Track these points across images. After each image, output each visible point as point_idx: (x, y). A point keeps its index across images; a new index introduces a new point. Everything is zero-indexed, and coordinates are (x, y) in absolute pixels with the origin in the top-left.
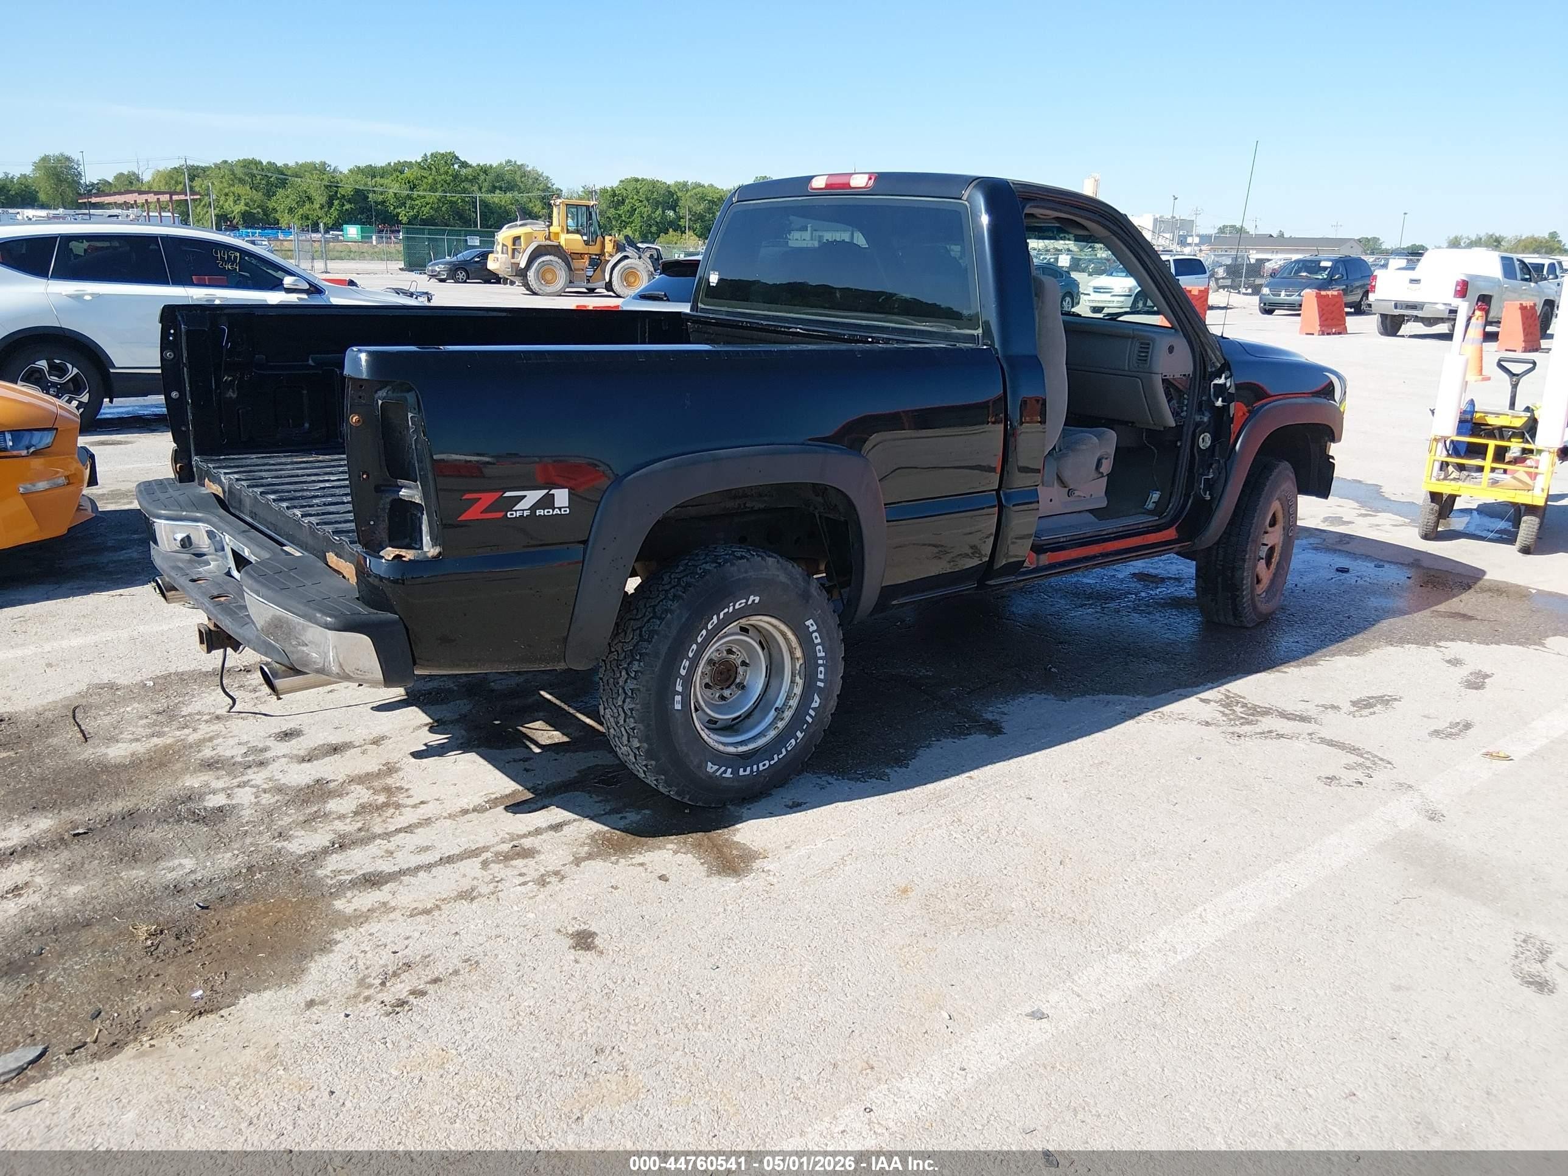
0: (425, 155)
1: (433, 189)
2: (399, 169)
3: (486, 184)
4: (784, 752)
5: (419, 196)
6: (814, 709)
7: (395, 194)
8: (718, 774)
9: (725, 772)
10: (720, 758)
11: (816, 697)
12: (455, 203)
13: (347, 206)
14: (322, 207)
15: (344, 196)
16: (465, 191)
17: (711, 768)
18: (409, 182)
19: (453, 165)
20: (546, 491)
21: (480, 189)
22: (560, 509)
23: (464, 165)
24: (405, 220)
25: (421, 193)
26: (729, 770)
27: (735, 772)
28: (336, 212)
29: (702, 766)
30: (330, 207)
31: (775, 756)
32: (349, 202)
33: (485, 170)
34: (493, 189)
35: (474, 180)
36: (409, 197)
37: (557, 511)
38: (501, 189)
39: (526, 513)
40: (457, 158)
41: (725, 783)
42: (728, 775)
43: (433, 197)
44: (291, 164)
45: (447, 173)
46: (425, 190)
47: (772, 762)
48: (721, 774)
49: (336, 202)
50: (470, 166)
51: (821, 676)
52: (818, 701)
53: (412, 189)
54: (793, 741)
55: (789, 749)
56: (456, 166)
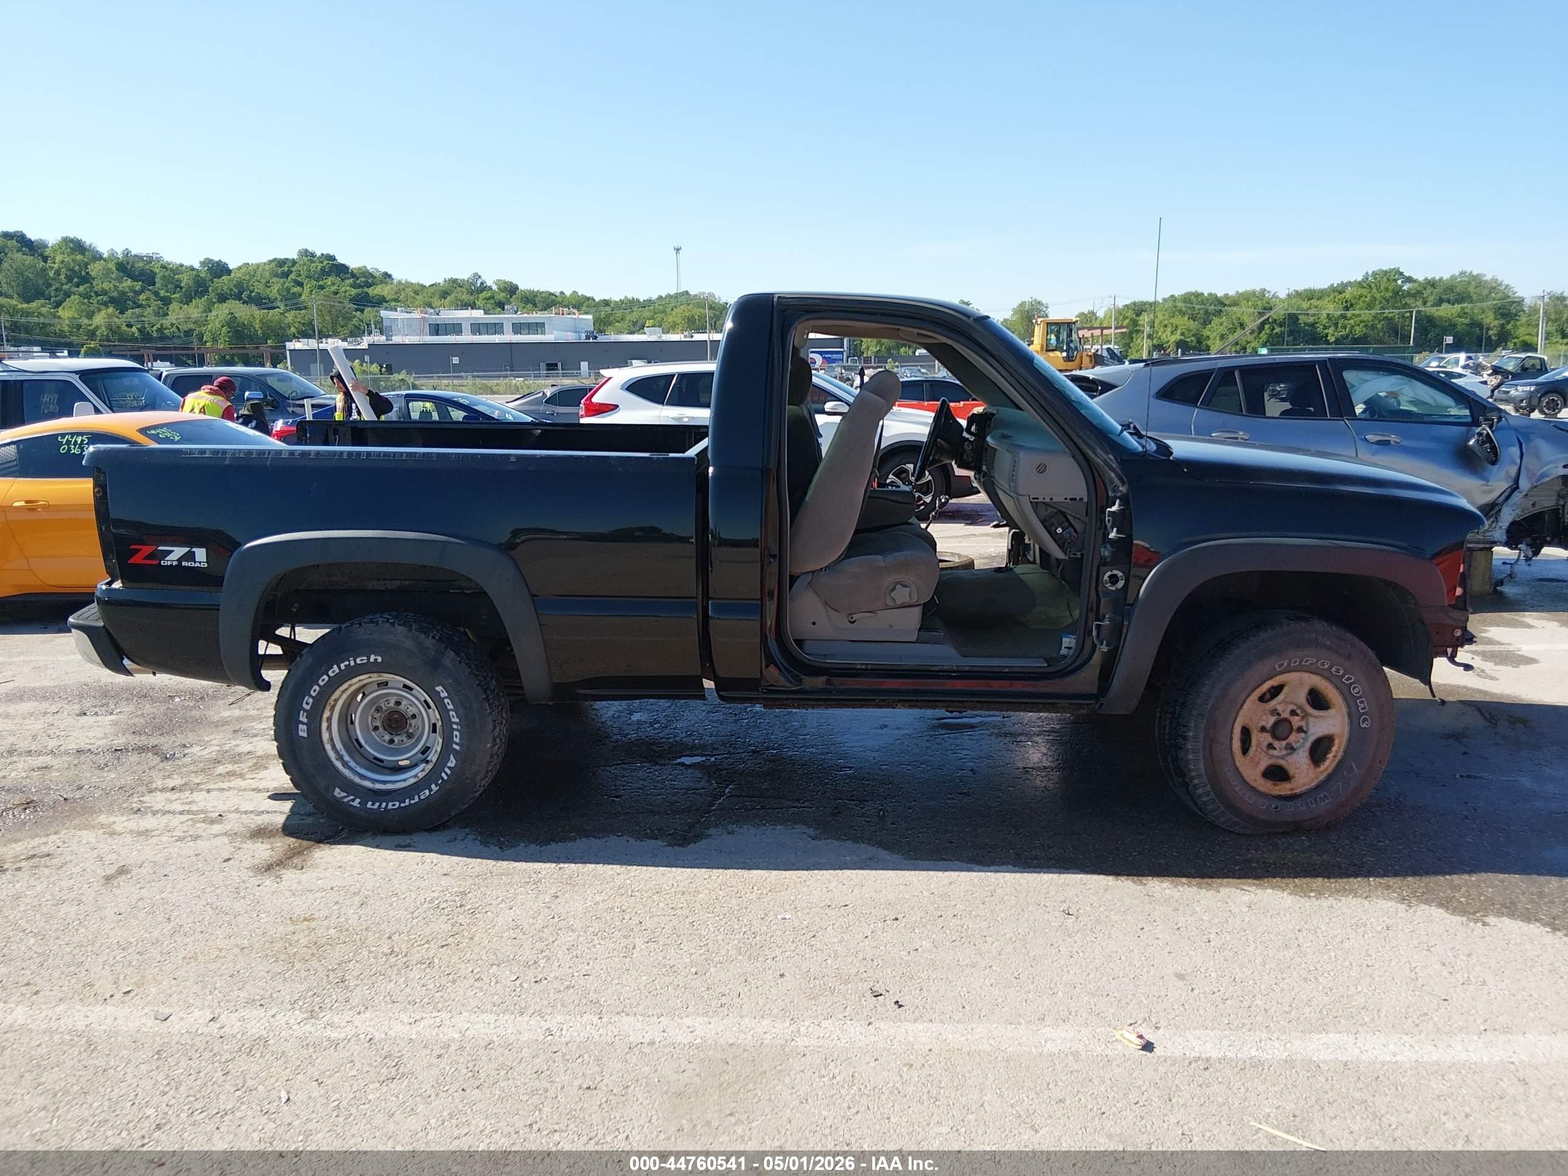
0: (1367, 273)
1: (1369, 307)
2: (1340, 289)
3: (1431, 298)
4: (417, 799)
5: (1354, 315)
6: (449, 768)
7: (1328, 315)
8: (345, 800)
9: (353, 800)
10: (350, 787)
11: (452, 757)
12: (1392, 319)
13: (1277, 330)
14: (1252, 332)
15: (1275, 320)
16: (1406, 305)
17: (338, 793)
18: (1346, 302)
19: (1396, 280)
20: (187, 549)
21: (1425, 303)
22: (200, 563)
23: (1409, 280)
24: (1332, 339)
25: (1356, 312)
26: (358, 800)
27: (363, 803)
28: (1266, 336)
29: (330, 788)
30: (1260, 333)
31: (407, 801)
32: (1281, 325)
33: (1432, 284)
34: (1439, 302)
35: (1416, 294)
36: (1344, 317)
37: (197, 565)
38: (1449, 301)
39: (175, 563)
40: (1401, 274)
41: (352, 810)
42: (356, 803)
43: (1367, 315)
44: (1232, 293)
45: (1387, 289)
46: (1361, 309)
47: (402, 805)
48: (349, 801)
49: (1267, 327)
50: (1415, 281)
51: (457, 740)
52: (454, 761)
53: (1347, 309)
54: (427, 792)
55: (422, 797)
56: (1399, 282)
